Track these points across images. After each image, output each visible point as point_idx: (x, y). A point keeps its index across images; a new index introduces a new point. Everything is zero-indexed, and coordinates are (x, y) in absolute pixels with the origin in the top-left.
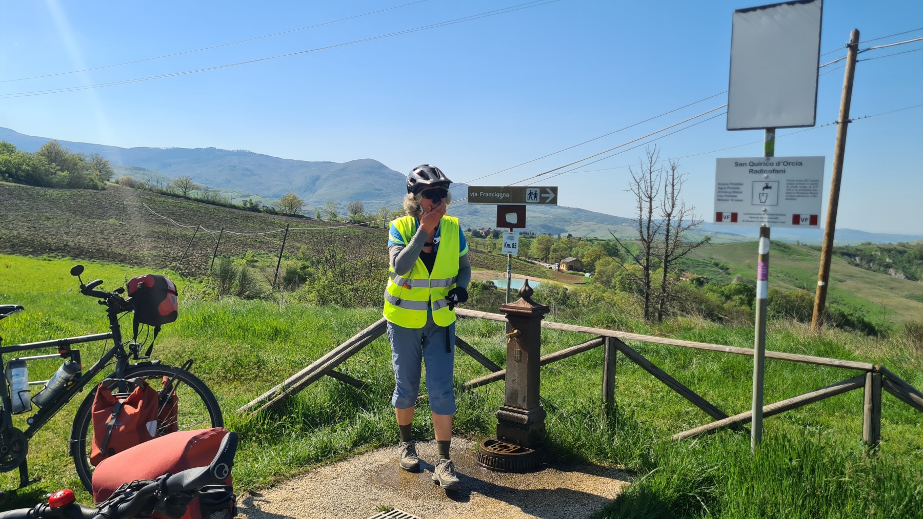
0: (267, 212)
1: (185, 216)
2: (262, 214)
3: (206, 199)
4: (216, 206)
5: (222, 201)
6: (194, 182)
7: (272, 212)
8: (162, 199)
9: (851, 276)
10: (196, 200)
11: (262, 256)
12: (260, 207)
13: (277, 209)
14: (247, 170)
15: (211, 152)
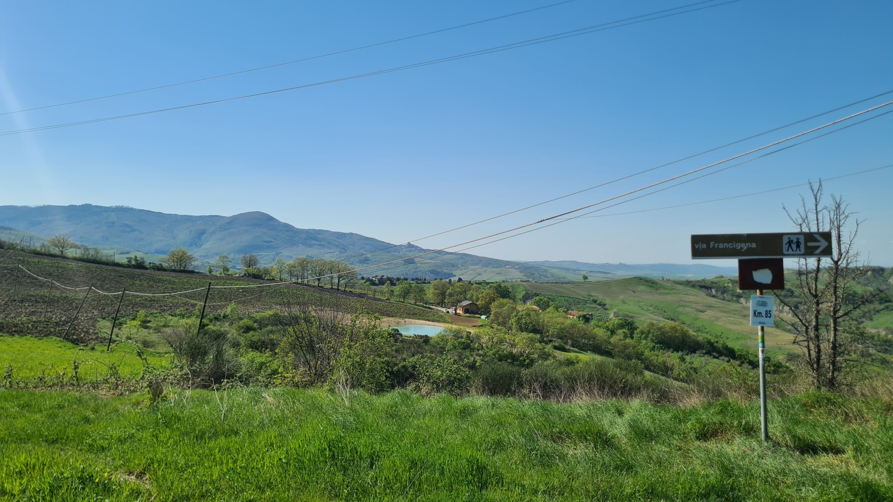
0: (154, 269)
1: (64, 277)
2: (148, 271)
3: (85, 257)
4: (97, 265)
5: (104, 259)
6: (71, 240)
7: (160, 268)
8: (36, 260)
9: (710, 307)
10: (75, 259)
11: (155, 315)
12: (147, 264)
13: (165, 265)
14: (127, 226)
15: (87, 209)
